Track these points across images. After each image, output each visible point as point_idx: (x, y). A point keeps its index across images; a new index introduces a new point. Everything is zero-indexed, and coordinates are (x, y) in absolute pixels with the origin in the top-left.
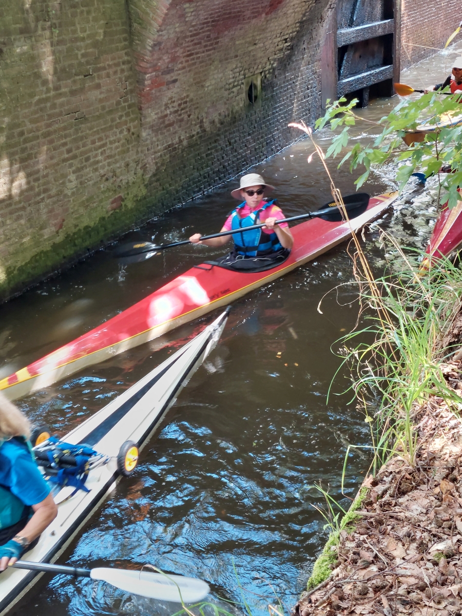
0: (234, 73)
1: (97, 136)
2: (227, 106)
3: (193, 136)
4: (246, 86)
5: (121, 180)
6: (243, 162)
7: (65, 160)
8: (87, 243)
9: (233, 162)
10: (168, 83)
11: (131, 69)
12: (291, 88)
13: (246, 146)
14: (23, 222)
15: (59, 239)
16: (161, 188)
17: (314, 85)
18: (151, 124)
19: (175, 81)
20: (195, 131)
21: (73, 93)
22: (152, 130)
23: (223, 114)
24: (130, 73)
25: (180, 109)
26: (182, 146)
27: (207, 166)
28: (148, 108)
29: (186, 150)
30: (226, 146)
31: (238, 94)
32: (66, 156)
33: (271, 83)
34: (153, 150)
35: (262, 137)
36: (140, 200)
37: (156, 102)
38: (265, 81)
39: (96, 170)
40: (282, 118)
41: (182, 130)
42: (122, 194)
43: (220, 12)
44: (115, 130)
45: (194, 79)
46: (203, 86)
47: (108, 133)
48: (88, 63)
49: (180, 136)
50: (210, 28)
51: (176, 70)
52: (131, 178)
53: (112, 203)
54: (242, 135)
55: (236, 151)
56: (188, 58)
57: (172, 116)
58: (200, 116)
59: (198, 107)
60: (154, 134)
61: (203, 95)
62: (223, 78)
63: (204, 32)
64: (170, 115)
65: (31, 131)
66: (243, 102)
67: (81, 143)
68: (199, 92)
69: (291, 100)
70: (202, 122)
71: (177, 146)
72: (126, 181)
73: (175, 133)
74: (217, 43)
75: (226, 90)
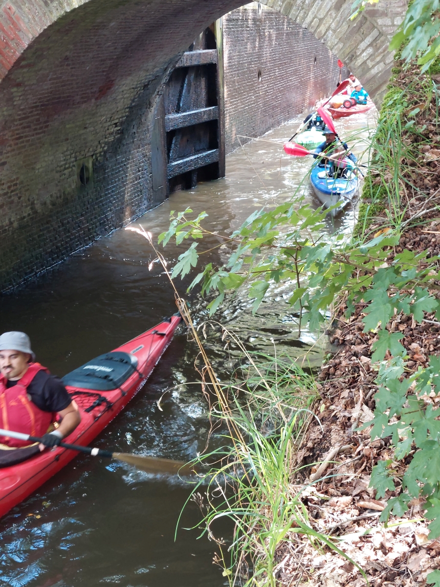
0: (65, 156)
2: (58, 188)
3: (24, 217)
4: (78, 168)
9: (66, 243)
12: (123, 170)
13: (79, 227)
17: (145, 167)
19: (3, 164)
20: (25, 212)
23: (55, 195)
25: (9, 191)
26: (13, 228)
27: (39, 247)
29: (17, 231)
30: (59, 227)
31: (70, 176)
33: (102, 165)
35: (95, 218)
38: (97, 164)
40: (114, 199)
41: (13, 212)
43: (49, 96)
45: (24, 162)
46: (33, 169)
49: (11, 218)
50: (39, 112)
51: (6, 153)
55: (69, 232)
56: (17, 141)
58: (31, 198)
59: (28, 189)
61: (34, 177)
62: (54, 161)
63: (32, 116)
66: (75, 184)
68: (30, 175)
69: (123, 182)
70: (33, 204)
73: (5, 215)
74: (47, 126)
75: (57, 172)
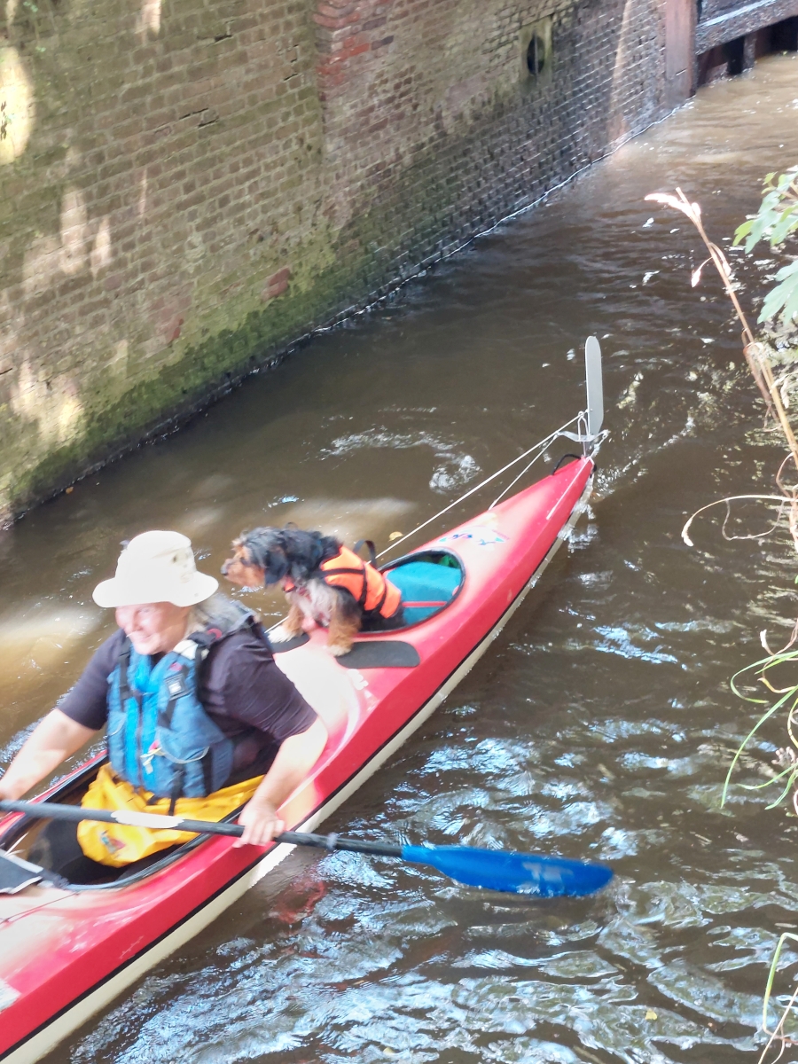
0: (501, 19)
1: (242, 156)
2: (486, 84)
4: (524, 42)
5: (288, 239)
6: (517, 190)
7: (181, 206)
8: (226, 363)
9: (498, 192)
10: (376, 46)
11: (304, 21)
13: (522, 160)
14: (105, 328)
15: (174, 357)
16: (362, 250)
17: (652, 34)
18: (344, 127)
19: (388, 41)
21: (195, 74)
22: (346, 138)
23: (479, 99)
24: (304, 29)
25: (398, 94)
26: (403, 166)
27: (449, 202)
28: (338, 95)
30: (485, 161)
31: (508, 58)
32: (184, 197)
33: (570, 34)
34: (346, 178)
36: (324, 276)
37: (352, 84)
38: (560, 32)
39: (240, 221)
40: (590, 102)
41: (403, 135)
42: (288, 267)
44: (275, 142)
45: (425, 35)
46: (441, 48)
47: (262, 149)
48: (223, 13)
49: (397, 147)
51: (391, 19)
52: (306, 233)
53: (272, 283)
54: (515, 139)
55: (503, 170)
57: (382, 109)
58: (435, 107)
59: (431, 89)
60: (348, 147)
61: (441, 65)
62: (480, 30)
64: (379, 106)
65: (117, 152)
66: (517, 75)
67: (210, 172)
68: (435, 60)
70: (439, 117)
71: (391, 166)
72: (298, 240)
73: (388, 142)
75: (485, 52)
